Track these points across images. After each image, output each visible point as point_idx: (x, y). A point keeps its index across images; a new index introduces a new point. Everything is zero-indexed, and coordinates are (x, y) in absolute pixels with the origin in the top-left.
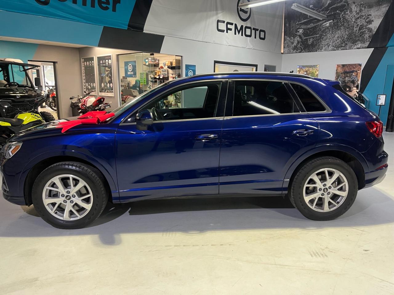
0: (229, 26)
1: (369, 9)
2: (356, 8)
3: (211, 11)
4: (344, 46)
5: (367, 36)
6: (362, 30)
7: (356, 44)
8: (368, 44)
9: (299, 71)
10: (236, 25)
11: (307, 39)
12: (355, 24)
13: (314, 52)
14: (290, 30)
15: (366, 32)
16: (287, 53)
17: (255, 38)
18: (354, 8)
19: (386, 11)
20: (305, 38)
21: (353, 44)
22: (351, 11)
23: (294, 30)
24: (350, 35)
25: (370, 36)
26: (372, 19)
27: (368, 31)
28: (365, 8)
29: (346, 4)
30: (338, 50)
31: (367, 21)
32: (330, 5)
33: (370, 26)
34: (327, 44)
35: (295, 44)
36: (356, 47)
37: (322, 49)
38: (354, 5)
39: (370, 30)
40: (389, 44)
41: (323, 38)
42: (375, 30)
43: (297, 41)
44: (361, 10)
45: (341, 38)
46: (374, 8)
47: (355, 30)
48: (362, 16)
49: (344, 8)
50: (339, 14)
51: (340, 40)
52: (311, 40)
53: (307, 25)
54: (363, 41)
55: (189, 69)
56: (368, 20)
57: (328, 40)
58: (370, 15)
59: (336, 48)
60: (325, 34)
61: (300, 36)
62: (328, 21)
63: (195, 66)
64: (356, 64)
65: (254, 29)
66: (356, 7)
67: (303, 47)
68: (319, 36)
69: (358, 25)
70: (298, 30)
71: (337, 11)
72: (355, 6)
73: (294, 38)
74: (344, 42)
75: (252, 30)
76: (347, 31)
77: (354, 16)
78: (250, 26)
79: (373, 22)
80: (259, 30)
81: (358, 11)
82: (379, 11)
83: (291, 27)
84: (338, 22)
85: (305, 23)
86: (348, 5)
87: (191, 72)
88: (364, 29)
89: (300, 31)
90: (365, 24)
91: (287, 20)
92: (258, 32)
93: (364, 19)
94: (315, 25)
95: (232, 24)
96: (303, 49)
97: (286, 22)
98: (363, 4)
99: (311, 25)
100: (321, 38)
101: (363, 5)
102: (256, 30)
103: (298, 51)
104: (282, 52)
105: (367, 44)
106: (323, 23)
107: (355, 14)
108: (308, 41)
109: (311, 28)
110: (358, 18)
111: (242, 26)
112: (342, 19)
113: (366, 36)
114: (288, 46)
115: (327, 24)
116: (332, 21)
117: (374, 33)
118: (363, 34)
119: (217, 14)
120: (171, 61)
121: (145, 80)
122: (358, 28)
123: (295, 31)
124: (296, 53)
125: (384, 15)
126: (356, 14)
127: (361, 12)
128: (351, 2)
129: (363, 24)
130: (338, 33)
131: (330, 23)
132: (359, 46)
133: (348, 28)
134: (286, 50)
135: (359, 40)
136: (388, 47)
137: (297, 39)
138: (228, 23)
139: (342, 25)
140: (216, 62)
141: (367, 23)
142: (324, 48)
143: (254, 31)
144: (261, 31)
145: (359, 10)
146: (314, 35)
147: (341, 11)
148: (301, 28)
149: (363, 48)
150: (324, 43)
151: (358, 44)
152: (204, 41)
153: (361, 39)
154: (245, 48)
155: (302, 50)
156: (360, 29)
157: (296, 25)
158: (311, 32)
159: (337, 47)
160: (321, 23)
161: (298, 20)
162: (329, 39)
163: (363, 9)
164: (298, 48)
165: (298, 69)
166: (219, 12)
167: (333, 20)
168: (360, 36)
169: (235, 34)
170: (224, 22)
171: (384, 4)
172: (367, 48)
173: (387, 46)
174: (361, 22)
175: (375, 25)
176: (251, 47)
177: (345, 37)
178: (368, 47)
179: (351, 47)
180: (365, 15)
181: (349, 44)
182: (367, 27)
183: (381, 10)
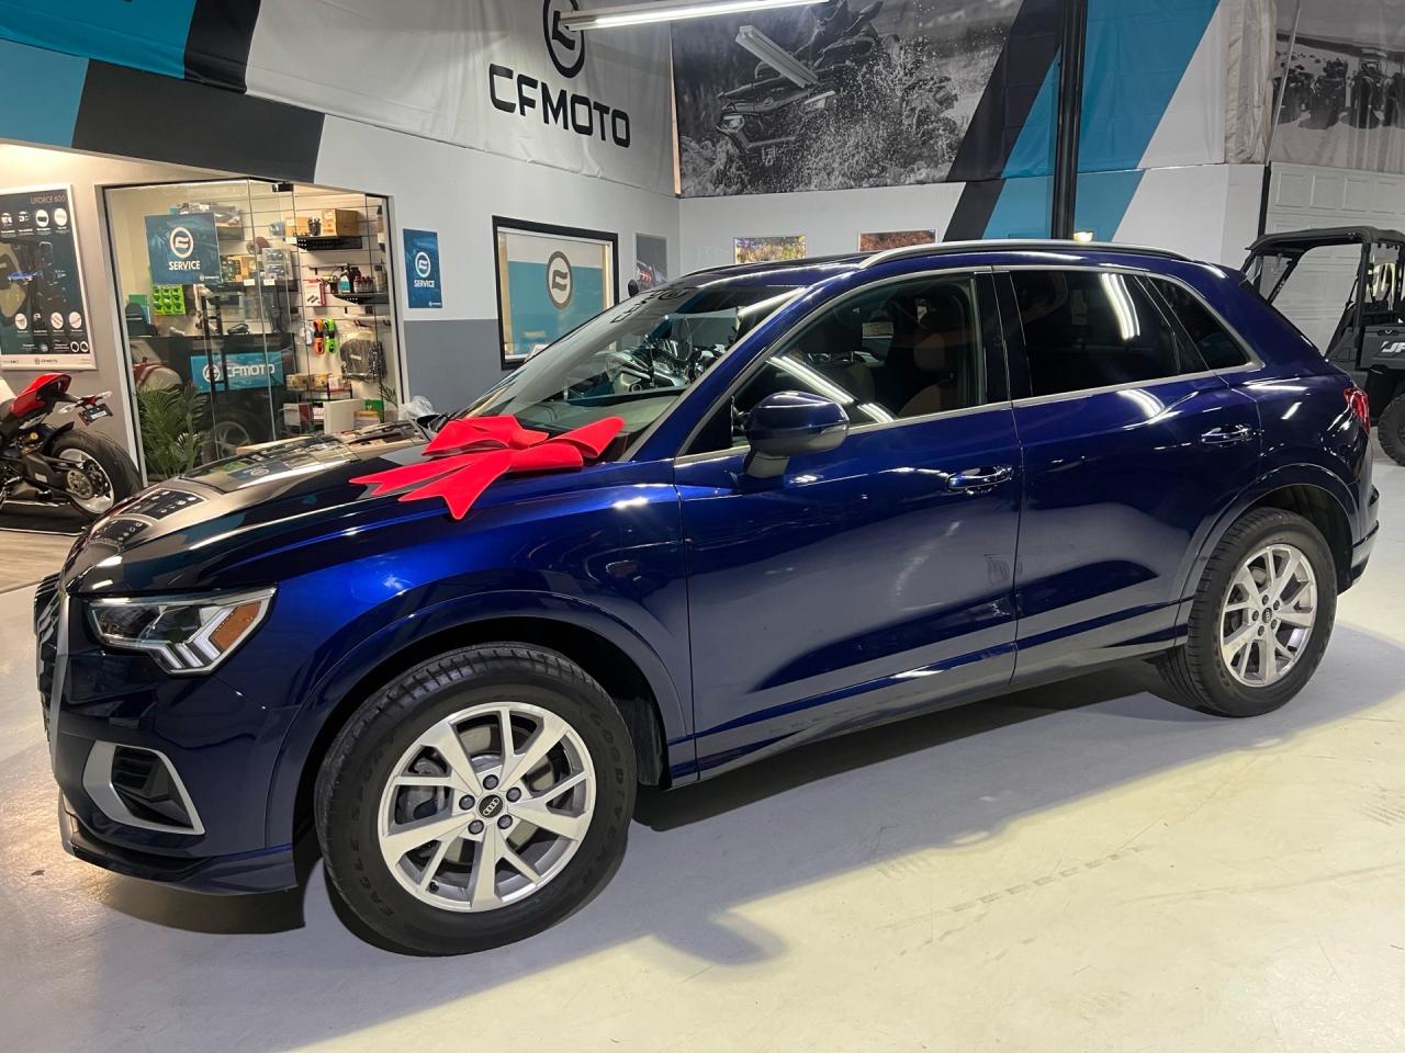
0: (527, 91)
1: (944, 61)
2: (902, 56)
3: (466, 28)
4: (878, 176)
5: (942, 144)
6: (926, 127)
7: (913, 170)
8: (949, 170)
9: (742, 257)
10: (544, 86)
11: (757, 150)
12: (904, 106)
13: (786, 191)
14: (697, 118)
15: (940, 132)
16: (693, 194)
17: (603, 138)
18: (898, 55)
19: (992, 69)
20: (751, 145)
21: (902, 170)
22: (889, 65)
23: (712, 118)
24: (893, 140)
25: (950, 143)
26: (953, 93)
27: (944, 130)
28: (930, 55)
29: (870, 39)
30: (860, 186)
31: (938, 96)
32: (822, 41)
33: (949, 114)
34: (825, 169)
35: (720, 164)
36: (913, 179)
37: (810, 183)
38: (896, 47)
39: (951, 127)
40: (1009, 169)
41: (809, 147)
42: (966, 127)
43: (724, 154)
44: (918, 61)
45: (867, 149)
46: (957, 58)
47: (906, 123)
48: (925, 82)
49: (867, 54)
50: (854, 73)
51: (862, 154)
52: (773, 152)
53: (751, 101)
54: (933, 161)
55: (415, 246)
56: (942, 94)
57: (825, 154)
58: (948, 79)
59: (855, 180)
60: (814, 135)
61: (733, 137)
62: (820, 93)
63: (435, 234)
64: (918, 232)
65: (597, 106)
66: (902, 52)
67: (747, 174)
68: (796, 142)
69: (913, 110)
70: (727, 118)
71: (847, 63)
72: (901, 49)
73: (714, 146)
74: (878, 163)
75: (593, 111)
76: (883, 125)
77: (900, 80)
78: (585, 95)
79: (957, 100)
80: (611, 111)
81: (909, 66)
82: (970, 68)
83: (701, 106)
84: (852, 98)
85: (746, 97)
86: (878, 43)
87: (422, 258)
88: (932, 122)
89: (732, 122)
90: (934, 106)
91: (682, 82)
92: (608, 118)
93: (930, 91)
94: (782, 103)
95: (533, 83)
96: (749, 182)
97: (681, 89)
98: (924, 44)
99: (767, 101)
100: (802, 146)
101: (924, 46)
102: (603, 110)
103: (730, 187)
104: (679, 192)
105: (945, 169)
106: (806, 98)
107: (902, 73)
108: (763, 157)
109: (770, 113)
110: (912, 87)
111: (563, 93)
112: (862, 89)
113: (940, 143)
114: (694, 169)
115: (817, 101)
116: (832, 93)
117: (963, 135)
118: (931, 138)
119: (487, 42)
120: (315, 216)
121: (177, 298)
122: (915, 121)
123: (715, 118)
124: (725, 194)
125: (987, 81)
126: (906, 75)
127: (917, 67)
128: (887, 34)
129: (928, 107)
130: (856, 134)
131: (828, 97)
132: (923, 174)
133: (883, 119)
134: (691, 183)
135: (920, 157)
136: (1005, 179)
137: (725, 148)
138: (523, 80)
139: (867, 107)
140: (499, 222)
141: (941, 103)
142: (815, 181)
143: (598, 113)
144: (617, 114)
145: (913, 63)
146: (780, 136)
147: (860, 63)
148: (735, 112)
149: (934, 182)
150: (813, 162)
151: (919, 169)
152: (456, 141)
153: (926, 154)
154: (577, 172)
155: (744, 186)
156: (920, 123)
157: (719, 102)
158: (769, 125)
159: (857, 179)
160: (799, 96)
161: (723, 82)
162: (830, 151)
163: (924, 60)
164: (729, 178)
165: (738, 251)
166: (493, 34)
167: (838, 91)
168: (924, 143)
169: (546, 121)
170: (509, 74)
171: (986, 46)
172: (946, 182)
173: (1002, 177)
174: (922, 100)
175: (964, 110)
176: (596, 170)
177: (879, 146)
178: (948, 180)
179: (899, 179)
180: (932, 79)
181: (893, 170)
182: (942, 116)
183: (976, 64)
